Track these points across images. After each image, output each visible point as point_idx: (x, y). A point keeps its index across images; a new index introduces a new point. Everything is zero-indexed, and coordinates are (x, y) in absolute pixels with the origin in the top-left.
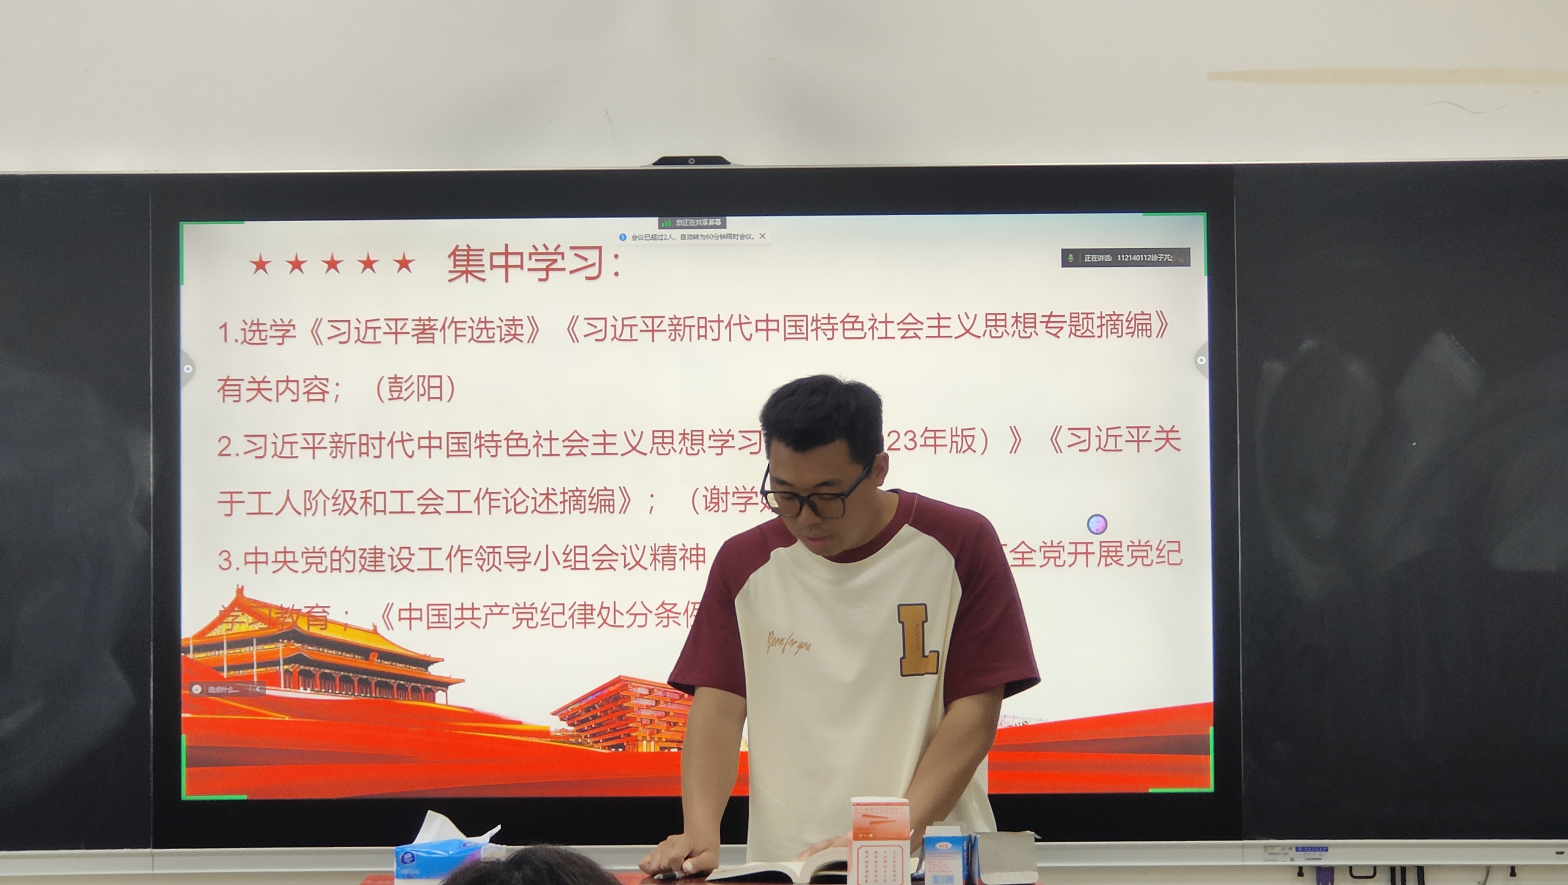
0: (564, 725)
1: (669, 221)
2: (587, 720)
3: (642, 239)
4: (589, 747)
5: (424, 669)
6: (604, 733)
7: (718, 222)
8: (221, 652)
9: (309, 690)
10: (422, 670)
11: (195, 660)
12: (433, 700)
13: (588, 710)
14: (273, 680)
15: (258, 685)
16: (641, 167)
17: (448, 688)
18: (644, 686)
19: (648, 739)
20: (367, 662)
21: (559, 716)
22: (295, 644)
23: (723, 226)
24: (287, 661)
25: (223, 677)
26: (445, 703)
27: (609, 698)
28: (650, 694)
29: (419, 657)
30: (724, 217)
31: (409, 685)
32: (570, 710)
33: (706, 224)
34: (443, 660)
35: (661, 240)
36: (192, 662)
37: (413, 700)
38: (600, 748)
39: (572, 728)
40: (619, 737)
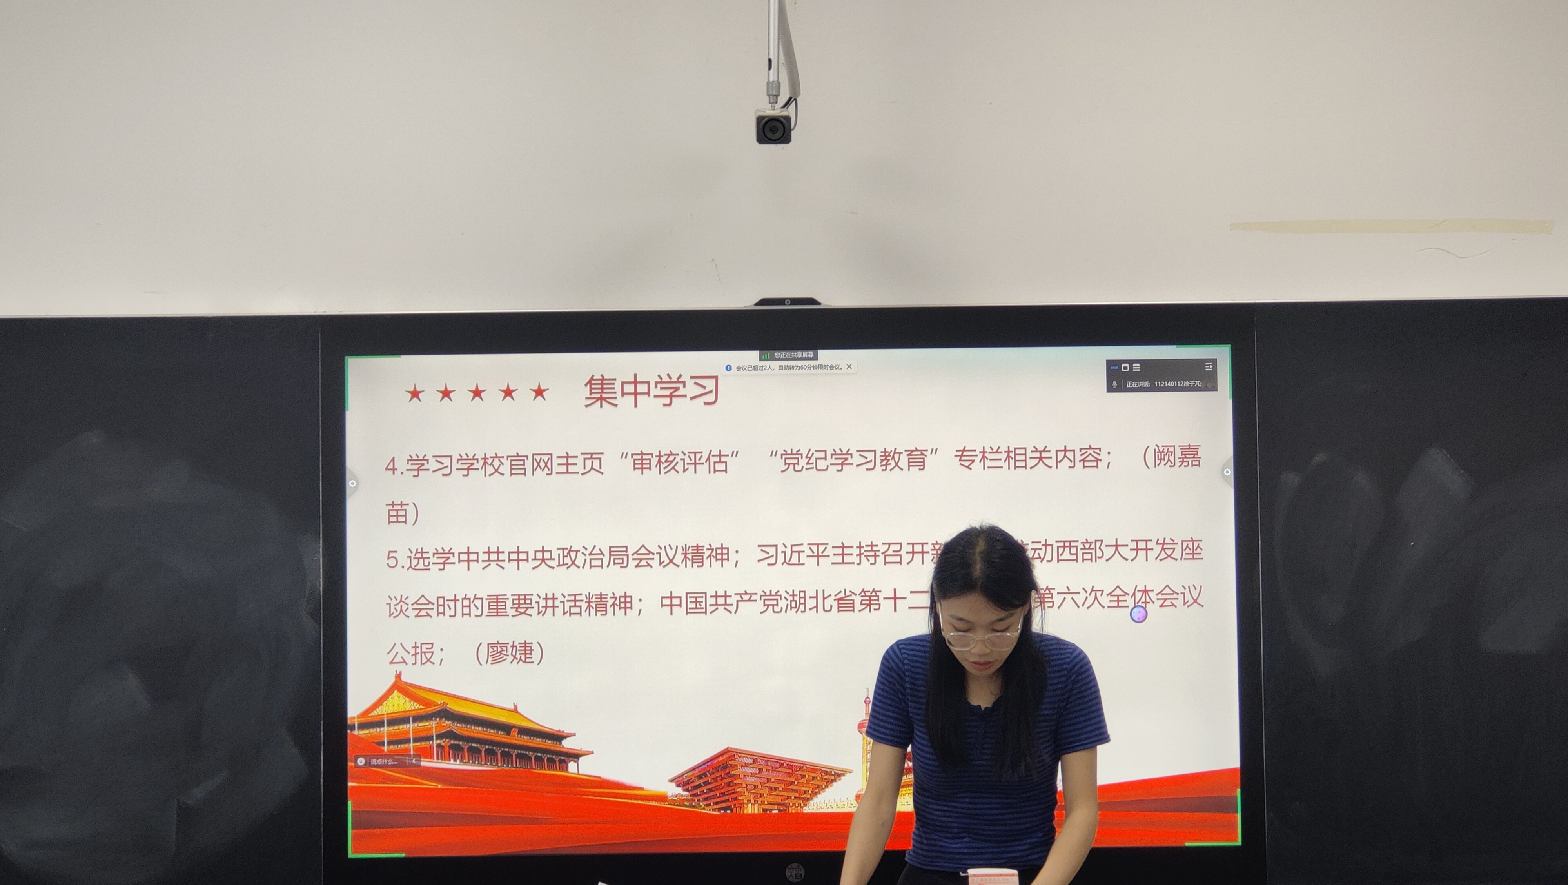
0: (679, 790)
1: (768, 354)
2: (699, 786)
3: (745, 369)
4: (701, 809)
5: (558, 743)
6: (714, 797)
7: (811, 354)
8: (382, 729)
9: (458, 762)
10: (556, 744)
11: (360, 736)
12: (567, 770)
13: (700, 777)
14: (427, 753)
15: (414, 757)
16: (745, 307)
17: (579, 759)
18: (749, 756)
19: (753, 802)
20: (508, 737)
21: (676, 783)
22: (446, 722)
23: (815, 358)
24: (439, 737)
25: (383, 751)
26: (577, 772)
27: (719, 767)
28: (754, 763)
29: (554, 732)
30: (815, 351)
31: (545, 757)
32: (684, 777)
33: (800, 356)
34: (575, 735)
35: (762, 370)
36: (358, 739)
37: (549, 770)
38: (711, 810)
39: (687, 793)
40: (727, 800)
